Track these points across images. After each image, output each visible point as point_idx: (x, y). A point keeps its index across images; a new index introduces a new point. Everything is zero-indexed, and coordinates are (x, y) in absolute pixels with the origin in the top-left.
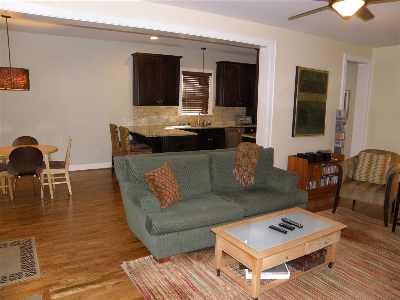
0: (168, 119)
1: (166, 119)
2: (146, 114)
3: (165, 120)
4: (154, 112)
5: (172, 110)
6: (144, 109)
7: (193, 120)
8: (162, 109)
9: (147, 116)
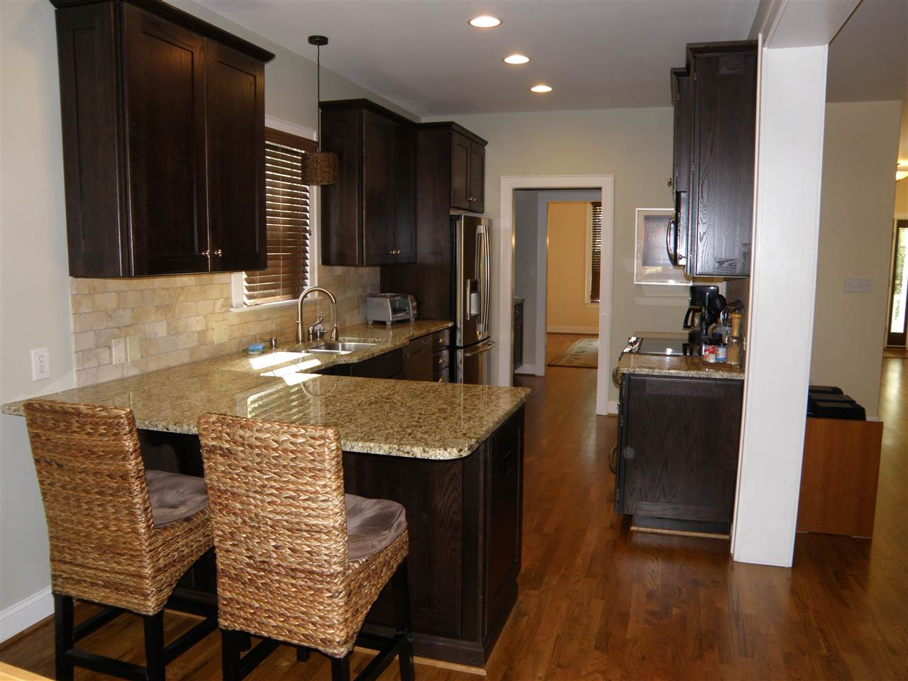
0: (204, 331)
1: (199, 332)
2: (126, 317)
3: (196, 334)
4: (157, 302)
5: (215, 292)
6: (119, 293)
7: (274, 326)
8: (182, 288)
9: (131, 325)
